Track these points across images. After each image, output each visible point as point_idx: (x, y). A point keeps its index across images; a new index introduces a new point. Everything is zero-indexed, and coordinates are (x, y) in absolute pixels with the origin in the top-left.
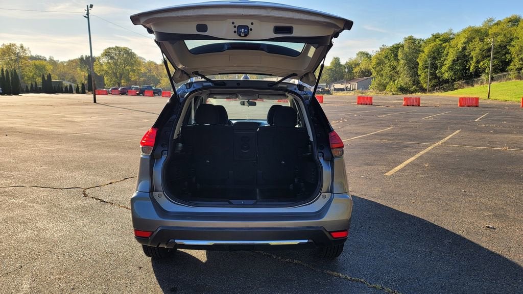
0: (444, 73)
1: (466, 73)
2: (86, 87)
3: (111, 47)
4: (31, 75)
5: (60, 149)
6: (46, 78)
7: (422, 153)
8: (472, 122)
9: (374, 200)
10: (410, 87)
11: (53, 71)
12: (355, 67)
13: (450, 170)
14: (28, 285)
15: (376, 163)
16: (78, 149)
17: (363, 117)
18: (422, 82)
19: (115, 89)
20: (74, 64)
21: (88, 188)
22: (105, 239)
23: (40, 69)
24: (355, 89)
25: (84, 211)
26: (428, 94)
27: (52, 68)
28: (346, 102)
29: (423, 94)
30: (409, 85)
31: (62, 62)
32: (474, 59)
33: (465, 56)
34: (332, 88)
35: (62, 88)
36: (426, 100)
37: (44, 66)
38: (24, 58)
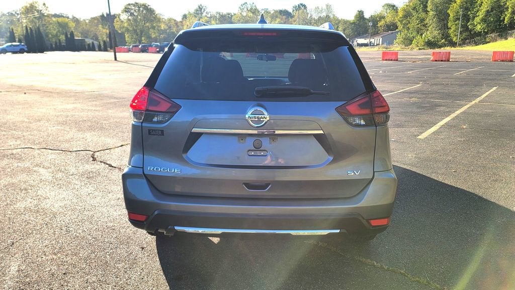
0: (477, 25)
1: (500, 25)
2: (108, 45)
3: (131, 3)
4: (55, 32)
5: (75, 108)
6: (69, 36)
7: (458, 112)
8: (509, 77)
9: (408, 168)
10: (438, 41)
11: (76, 28)
12: (380, 21)
13: (492, 132)
14: (17, 267)
15: (406, 124)
16: (94, 108)
17: (388, 73)
18: (452, 35)
19: (135, 46)
20: (96, 21)
21: (98, 151)
22: (108, 211)
23: (63, 26)
24: (379, 44)
25: (90, 177)
26: (458, 49)
27: (74, 25)
28: (370, 58)
29: (453, 48)
30: (437, 38)
31: (84, 20)
32: (510, 10)
33: (500, 6)
34: (355, 43)
35: (85, 45)
36: (456, 55)
37: (67, 24)
38: (48, 16)
